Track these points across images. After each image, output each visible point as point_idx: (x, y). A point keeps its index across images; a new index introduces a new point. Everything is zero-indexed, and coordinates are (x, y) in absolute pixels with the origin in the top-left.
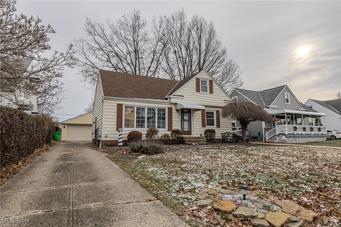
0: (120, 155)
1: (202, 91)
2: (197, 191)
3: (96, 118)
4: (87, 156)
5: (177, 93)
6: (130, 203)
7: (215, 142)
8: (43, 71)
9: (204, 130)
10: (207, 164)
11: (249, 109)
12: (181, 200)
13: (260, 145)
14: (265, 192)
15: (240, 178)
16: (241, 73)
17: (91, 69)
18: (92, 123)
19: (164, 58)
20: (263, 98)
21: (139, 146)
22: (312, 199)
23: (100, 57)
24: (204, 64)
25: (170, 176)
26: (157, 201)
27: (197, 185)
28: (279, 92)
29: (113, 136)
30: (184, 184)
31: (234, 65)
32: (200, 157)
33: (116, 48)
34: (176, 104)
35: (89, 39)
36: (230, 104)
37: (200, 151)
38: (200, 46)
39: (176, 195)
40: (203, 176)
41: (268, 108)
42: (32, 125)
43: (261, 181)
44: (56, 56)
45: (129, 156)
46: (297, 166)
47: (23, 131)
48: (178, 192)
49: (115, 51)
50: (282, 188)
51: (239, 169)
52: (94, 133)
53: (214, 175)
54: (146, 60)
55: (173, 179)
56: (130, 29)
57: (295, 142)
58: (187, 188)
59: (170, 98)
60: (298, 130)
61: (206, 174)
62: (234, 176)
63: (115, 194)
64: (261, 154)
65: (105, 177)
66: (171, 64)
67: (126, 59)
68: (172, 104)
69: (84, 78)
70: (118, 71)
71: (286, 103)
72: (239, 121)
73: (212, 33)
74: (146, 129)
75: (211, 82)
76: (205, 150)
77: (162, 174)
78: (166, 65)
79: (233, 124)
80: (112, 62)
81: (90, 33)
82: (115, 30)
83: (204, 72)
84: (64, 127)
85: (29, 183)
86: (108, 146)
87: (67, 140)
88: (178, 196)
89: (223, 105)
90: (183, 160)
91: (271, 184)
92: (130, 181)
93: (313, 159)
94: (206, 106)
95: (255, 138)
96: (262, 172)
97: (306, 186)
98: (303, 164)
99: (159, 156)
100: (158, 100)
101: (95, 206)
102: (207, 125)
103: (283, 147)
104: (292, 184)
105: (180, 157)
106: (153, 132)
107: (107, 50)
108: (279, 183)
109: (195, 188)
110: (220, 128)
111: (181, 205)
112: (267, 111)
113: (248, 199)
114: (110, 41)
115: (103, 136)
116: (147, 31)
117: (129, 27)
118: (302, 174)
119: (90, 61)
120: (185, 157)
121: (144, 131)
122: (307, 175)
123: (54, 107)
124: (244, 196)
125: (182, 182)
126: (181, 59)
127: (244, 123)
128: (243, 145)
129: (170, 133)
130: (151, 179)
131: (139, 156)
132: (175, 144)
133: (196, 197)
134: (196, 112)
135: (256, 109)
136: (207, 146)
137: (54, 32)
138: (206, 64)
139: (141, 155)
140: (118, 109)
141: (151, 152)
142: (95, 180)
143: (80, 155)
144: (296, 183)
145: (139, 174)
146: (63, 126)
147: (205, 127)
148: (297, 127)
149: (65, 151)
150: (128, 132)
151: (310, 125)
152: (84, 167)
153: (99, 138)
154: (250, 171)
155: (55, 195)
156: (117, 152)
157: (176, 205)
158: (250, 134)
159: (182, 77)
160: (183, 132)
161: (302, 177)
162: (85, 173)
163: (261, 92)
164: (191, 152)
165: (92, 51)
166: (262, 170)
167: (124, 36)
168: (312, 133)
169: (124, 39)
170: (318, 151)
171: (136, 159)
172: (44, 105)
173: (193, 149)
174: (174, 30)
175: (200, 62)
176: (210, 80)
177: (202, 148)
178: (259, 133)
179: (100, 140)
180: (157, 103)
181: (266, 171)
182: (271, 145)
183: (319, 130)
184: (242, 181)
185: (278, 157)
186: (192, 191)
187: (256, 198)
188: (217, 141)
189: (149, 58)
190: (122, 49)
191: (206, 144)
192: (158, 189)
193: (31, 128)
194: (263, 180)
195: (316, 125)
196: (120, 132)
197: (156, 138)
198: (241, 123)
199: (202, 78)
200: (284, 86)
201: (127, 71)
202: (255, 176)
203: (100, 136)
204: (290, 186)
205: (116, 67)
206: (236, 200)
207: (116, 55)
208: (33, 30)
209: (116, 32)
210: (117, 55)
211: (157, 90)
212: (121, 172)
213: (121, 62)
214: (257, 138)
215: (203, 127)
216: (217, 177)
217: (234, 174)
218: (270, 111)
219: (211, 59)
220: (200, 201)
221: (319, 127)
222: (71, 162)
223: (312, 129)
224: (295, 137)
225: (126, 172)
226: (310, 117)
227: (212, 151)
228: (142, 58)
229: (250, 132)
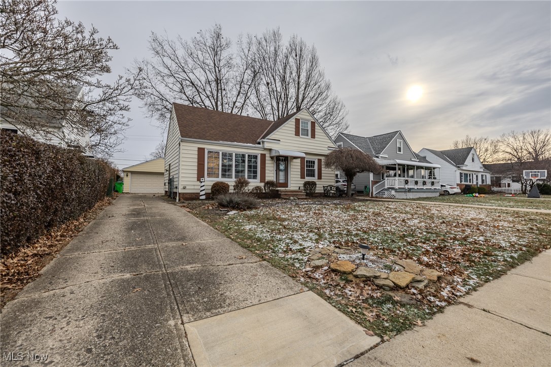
0: (205, 210)
1: (302, 135)
2: (307, 251)
3: (170, 164)
4: (164, 211)
5: (272, 136)
6: (232, 264)
7: (316, 197)
8: (103, 102)
9: (303, 182)
10: (312, 222)
11: (357, 158)
12: (290, 261)
13: (367, 200)
14: (382, 251)
15: (352, 237)
16: (346, 114)
17: (159, 102)
18: (163, 172)
19: (254, 91)
20: (372, 145)
21: (228, 200)
22: (433, 259)
23: (171, 86)
24: (303, 101)
25: (272, 235)
26: (264, 262)
27: (306, 244)
28: (391, 139)
29: (193, 187)
30: (291, 244)
31: (339, 103)
32: (302, 213)
33: (191, 75)
34: (270, 150)
35: (156, 60)
36: (335, 151)
37: (301, 206)
38: (299, 78)
39: (283, 256)
40: (311, 235)
41: (377, 157)
42: (94, 171)
43: (376, 240)
44: (121, 82)
45: (217, 212)
46: (412, 224)
47: (84, 179)
48: (285, 252)
49: (190, 79)
50: (400, 248)
51: (349, 227)
52: (167, 184)
53: (322, 234)
54: (231, 92)
55: (277, 237)
56: (209, 50)
57: (405, 197)
58: (295, 247)
59: (263, 142)
60: (409, 183)
61: (314, 232)
62: (345, 234)
63: (213, 254)
64: (371, 210)
65: (195, 236)
66: (262, 99)
67: (204, 90)
68: (265, 149)
69: (150, 113)
70: (195, 105)
71: (398, 152)
72: (344, 172)
73: (314, 61)
74: (234, 179)
75: (313, 124)
76: (306, 206)
77: (262, 232)
78: (256, 100)
79: (337, 175)
80: (186, 94)
81: (157, 53)
82: (189, 51)
83: (305, 111)
84: (127, 176)
85: (101, 243)
86: (187, 199)
87: (132, 192)
88: (286, 256)
89: (327, 152)
90: (284, 217)
91: (387, 243)
92: (226, 241)
93: (428, 216)
94: (306, 153)
95: (360, 193)
96: (376, 230)
97: (425, 245)
98: (418, 221)
99: (253, 212)
100: (248, 144)
101: (193, 269)
102: (307, 176)
103: (394, 203)
104: (410, 243)
105: (278, 213)
106: (242, 183)
107: (180, 76)
108: (395, 242)
109: (304, 248)
110: (322, 180)
111: (292, 267)
112: (377, 161)
113: (367, 259)
114: (183, 65)
115: (180, 187)
116: (232, 55)
117: (208, 48)
118: (419, 233)
119: (158, 90)
120: (284, 213)
121: (231, 182)
122: (425, 234)
123: (112, 150)
124: (364, 255)
125: (288, 241)
126: (276, 94)
127: (350, 174)
128: (348, 200)
129: (262, 185)
130: (250, 237)
131: (228, 211)
132: (268, 198)
133: (307, 257)
134: (294, 160)
135: (365, 158)
136: (307, 201)
137: (117, 48)
138: (305, 101)
139: (231, 211)
140: (199, 155)
141: (243, 207)
142: (183, 239)
143: (154, 210)
144: (414, 241)
145: (235, 232)
146: (125, 174)
147: (304, 178)
148: (409, 181)
149: (134, 205)
150: (212, 184)
151: (423, 178)
152: (164, 224)
153: (175, 190)
154: (361, 229)
155: (140, 257)
156: (200, 206)
157: (286, 267)
158: (355, 188)
159: (275, 116)
160: (278, 184)
161: (419, 235)
162: (169, 231)
163: (369, 138)
164: (291, 208)
165: (159, 78)
166: (375, 228)
167: (201, 60)
168: (425, 187)
169: (202, 64)
170: (432, 208)
171: (226, 215)
172: (100, 147)
173: (291, 204)
174: (267, 55)
175: (298, 97)
176: (312, 122)
177: (302, 203)
178: (366, 187)
179: (176, 193)
180: (248, 148)
181: (380, 229)
182: (379, 201)
183: (433, 184)
184: (355, 239)
185: (390, 213)
186: (302, 251)
187: (375, 258)
188: (317, 195)
189: (233, 90)
190: (200, 76)
191: (306, 199)
192: (261, 249)
193: (93, 176)
194: (378, 239)
195: (430, 178)
196: (201, 182)
197: (247, 191)
198: (346, 175)
199: (302, 119)
200: (397, 132)
201: (206, 107)
202: (369, 235)
203: (176, 188)
204: (408, 245)
205: (193, 100)
206: (354, 260)
207: (191, 84)
208: (87, 44)
209: (191, 54)
210: (193, 84)
211: (246, 132)
212: (211, 230)
213: (199, 94)
214: (363, 193)
215: (301, 178)
216: (327, 235)
217: (345, 233)
218: (380, 161)
219: (312, 94)
220: (313, 262)
221: (433, 180)
222: (146, 218)
223: (424, 183)
224: (405, 192)
225: (218, 230)
226: (423, 169)
227: (314, 206)
228: (224, 90)
229: (355, 186)
